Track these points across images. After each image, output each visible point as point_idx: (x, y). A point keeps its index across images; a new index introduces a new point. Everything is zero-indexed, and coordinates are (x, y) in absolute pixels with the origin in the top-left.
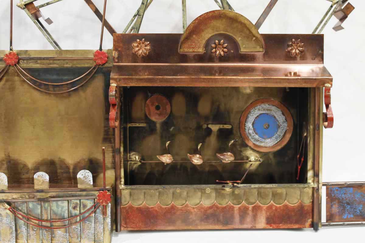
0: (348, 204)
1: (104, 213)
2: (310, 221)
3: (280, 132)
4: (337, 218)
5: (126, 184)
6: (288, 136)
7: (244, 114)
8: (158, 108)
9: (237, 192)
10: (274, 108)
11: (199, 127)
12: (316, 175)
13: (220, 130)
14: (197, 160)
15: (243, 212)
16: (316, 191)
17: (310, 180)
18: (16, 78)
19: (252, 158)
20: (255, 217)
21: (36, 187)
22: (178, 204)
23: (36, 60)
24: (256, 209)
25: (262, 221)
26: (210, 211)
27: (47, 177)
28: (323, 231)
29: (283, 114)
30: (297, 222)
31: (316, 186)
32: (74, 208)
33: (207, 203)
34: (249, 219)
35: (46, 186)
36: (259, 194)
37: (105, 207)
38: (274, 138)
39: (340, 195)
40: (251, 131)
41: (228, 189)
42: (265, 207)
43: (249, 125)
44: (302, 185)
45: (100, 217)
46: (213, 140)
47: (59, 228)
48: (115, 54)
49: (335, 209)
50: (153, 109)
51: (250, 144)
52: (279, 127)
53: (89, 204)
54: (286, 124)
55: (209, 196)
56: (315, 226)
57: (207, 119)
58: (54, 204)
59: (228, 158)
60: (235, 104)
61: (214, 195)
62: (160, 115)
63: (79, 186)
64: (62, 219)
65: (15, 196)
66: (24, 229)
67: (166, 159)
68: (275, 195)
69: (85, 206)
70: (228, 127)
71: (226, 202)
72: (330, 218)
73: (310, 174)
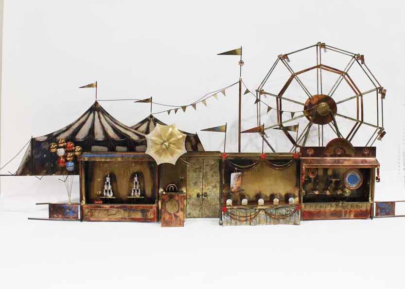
0: (383, 209)
1: (298, 214)
2: (370, 216)
3: (358, 182)
4: (379, 214)
5: (303, 202)
6: (361, 183)
7: (345, 175)
8: (313, 173)
9: (344, 205)
10: (356, 172)
11: (328, 180)
12: (372, 199)
13: (336, 181)
14: (328, 193)
15: (346, 213)
16: (372, 204)
17: (370, 201)
18: (264, 163)
19: (347, 192)
20: (350, 214)
21: (274, 204)
22: (322, 209)
23: (272, 157)
24: (350, 211)
25: (352, 216)
26: (334, 213)
27: (278, 201)
28: (374, 219)
29: (360, 175)
30: (365, 216)
31: (372, 202)
32: (287, 211)
33: (333, 209)
34: (348, 215)
35: (277, 204)
36: (352, 206)
37: (298, 211)
38: (356, 183)
39: (380, 206)
40: (347, 181)
41: (340, 204)
42: (353, 210)
43: (347, 179)
44: (367, 203)
45: (297, 215)
46: (333, 185)
47: (281, 219)
48: (300, 154)
49: (379, 211)
50: (310, 173)
51: (347, 187)
52: (358, 180)
53: (293, 210)
54: (360, 179)
55: (333, 207)
56: (371, 217)
57: (331, 176)
58: (280, 210)
59: (339, 192)
60: (342, 172)
61: (335, 206)
62: (313, 175)
63: (290, 204)
64: (283, 215)
65: (267, 207)
66: (269, 219)
67: (317, 193)
68: (357, 206)
69: (291, 211)
70: (338, 180)
71: (339, 209)
72: (377, 214)
73: (370, 198)
